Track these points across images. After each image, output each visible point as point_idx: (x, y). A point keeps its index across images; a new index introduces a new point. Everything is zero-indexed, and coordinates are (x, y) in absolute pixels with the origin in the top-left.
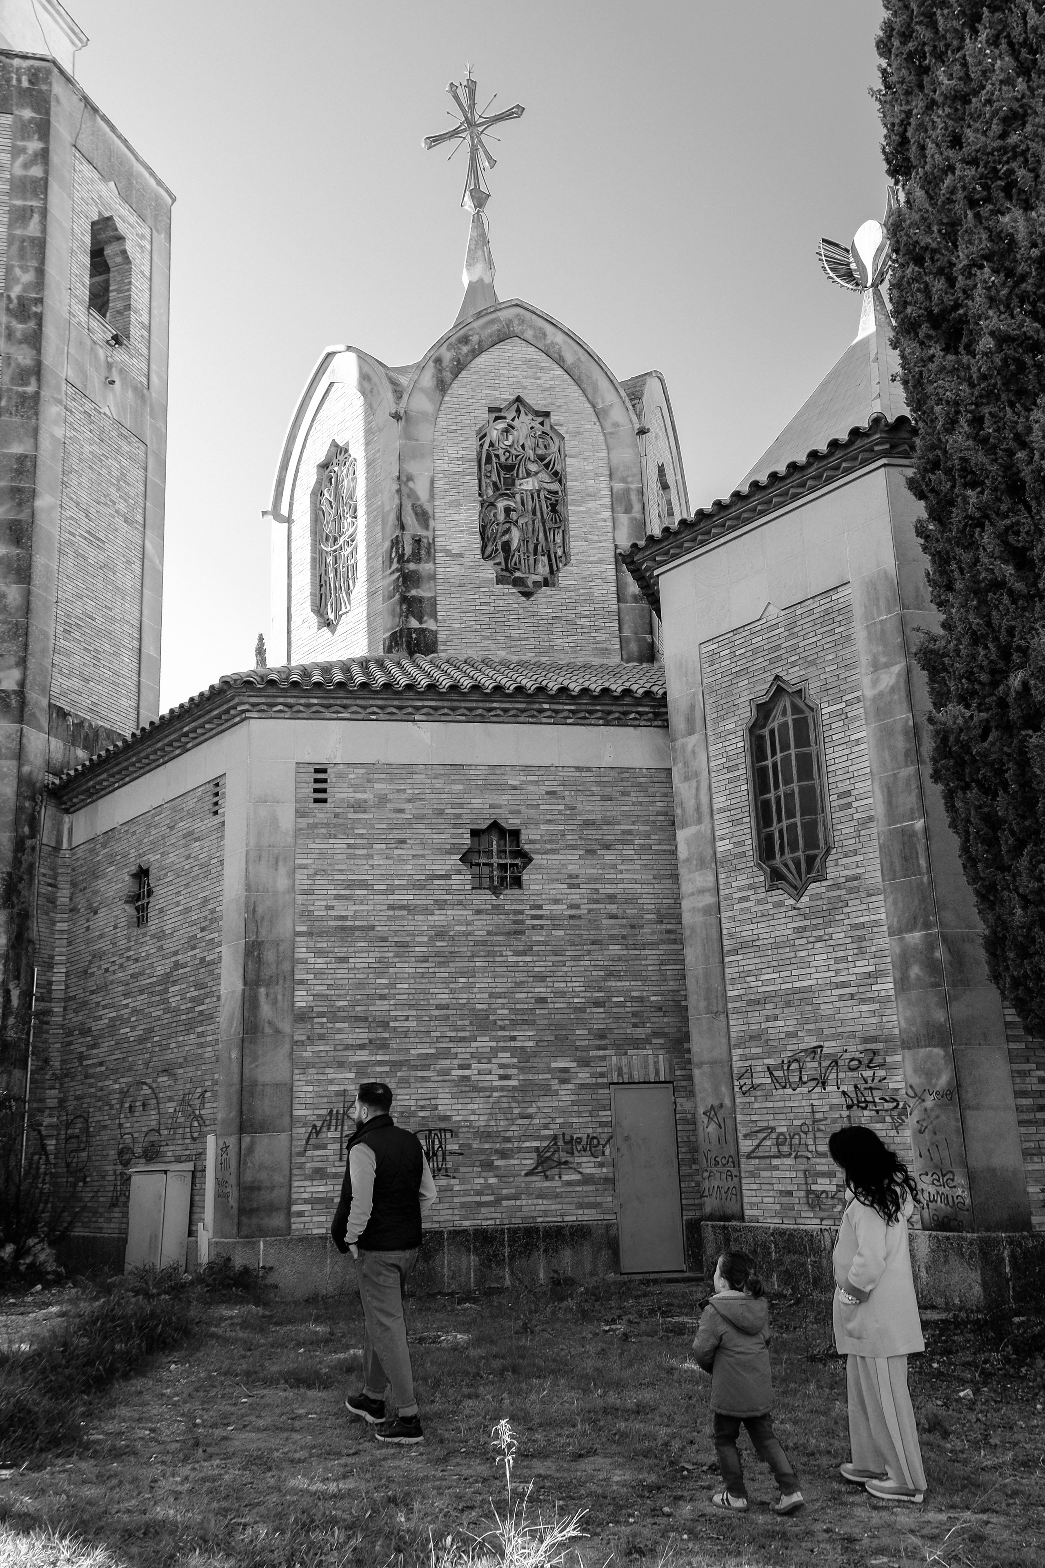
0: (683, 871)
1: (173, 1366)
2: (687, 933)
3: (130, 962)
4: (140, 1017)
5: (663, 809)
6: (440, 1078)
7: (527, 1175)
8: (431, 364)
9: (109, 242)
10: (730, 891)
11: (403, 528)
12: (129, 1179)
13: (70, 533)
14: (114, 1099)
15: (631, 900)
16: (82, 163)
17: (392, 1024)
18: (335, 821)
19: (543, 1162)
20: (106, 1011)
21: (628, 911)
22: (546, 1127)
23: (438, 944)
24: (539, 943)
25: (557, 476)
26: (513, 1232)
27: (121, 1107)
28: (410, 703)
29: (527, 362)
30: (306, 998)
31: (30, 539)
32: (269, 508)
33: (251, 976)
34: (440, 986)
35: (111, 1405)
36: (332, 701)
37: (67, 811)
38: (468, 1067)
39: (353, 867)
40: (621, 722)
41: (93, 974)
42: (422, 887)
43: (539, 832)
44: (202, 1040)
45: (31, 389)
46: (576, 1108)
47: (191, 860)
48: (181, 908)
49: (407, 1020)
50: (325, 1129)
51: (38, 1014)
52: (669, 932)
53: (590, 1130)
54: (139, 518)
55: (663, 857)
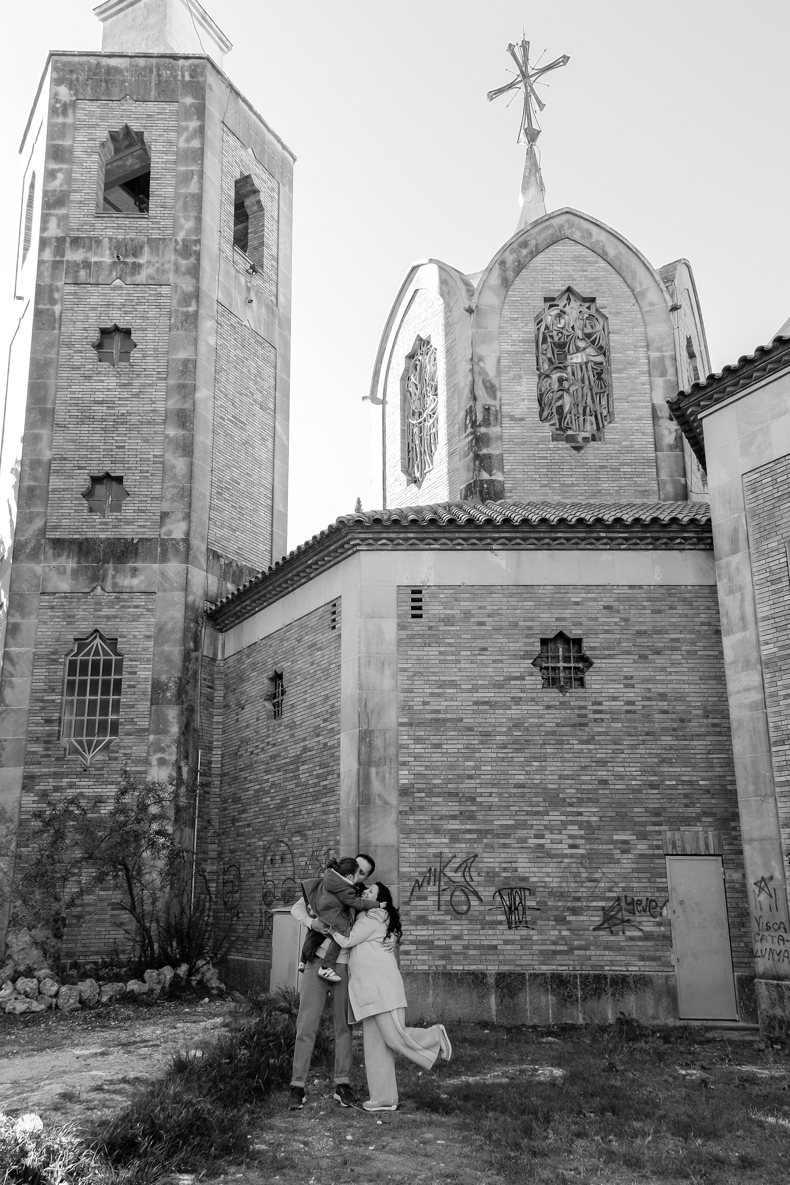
0: (729, 673)
1: (316, 1081)
2: (734, 726)
3: (270, 747)
4: (278, 789)
5: (707, 620)
6: (519, 845)
7: (594, 929)
8: (497, 265)
9: (247, 195)
10: (776, 689)
11: (475, 399)
12: (272, 916)
13: (221, 418)
14: (259, 853)
15: (680, 698)
16: (228, 135)
17: (478, 799)
18: (429, 632)
19: (608, 920)
20: (252, 784)
21: (677, 708)
22: (610, 890)
23: (515, 733)
24: (600, 734)
25: (602, 350)
26: (585, 978)
27: (265, 859)
28: (489, 535)
29: (577, 259)
30: (408, 777)
31: (192, 423)
32: (368, 393)
33: (364, 757)
34: (517, 768)
35: (270, 1115)
36: (425, 535)
37: (221, 631)
38: (542, 837)
39: (444, 670)
40: (668, 547)
41: (242, 755)
42: (501, 686)
43: (598, 640)
44: (326, 809)
45: (192, 309)
46: (636, 875)
47: (315, 666)
48: (308, 704)
49: (491, 796)
50: (425, 884)
51: (202, 785)
52: (714, 725)
53: (649, 894)
54: (271, 405)
55: (708, 661)
